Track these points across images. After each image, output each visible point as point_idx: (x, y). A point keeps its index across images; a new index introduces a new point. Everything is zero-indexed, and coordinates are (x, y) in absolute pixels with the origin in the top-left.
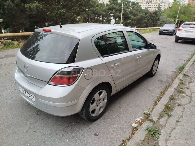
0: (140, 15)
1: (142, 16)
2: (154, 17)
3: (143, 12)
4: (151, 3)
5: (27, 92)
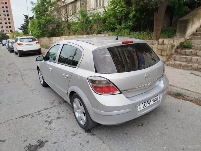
5: (151, 101)
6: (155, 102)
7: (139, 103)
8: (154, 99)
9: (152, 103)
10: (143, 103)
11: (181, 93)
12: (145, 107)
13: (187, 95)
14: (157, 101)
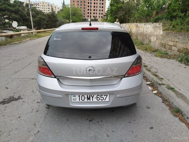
0: (38, 16)
1: (41, 18)
2: (53, 18)
3: (40, 14)
4: (39, 6)
5: (93, 97)
6: (100, 101)
7: (74, 94)
8: (98, 96)
9: (95, 100)
10: (79, 96)
11: (182, 110)
12: (81, 101)
13: (188, 116)
14: (104, 101)
